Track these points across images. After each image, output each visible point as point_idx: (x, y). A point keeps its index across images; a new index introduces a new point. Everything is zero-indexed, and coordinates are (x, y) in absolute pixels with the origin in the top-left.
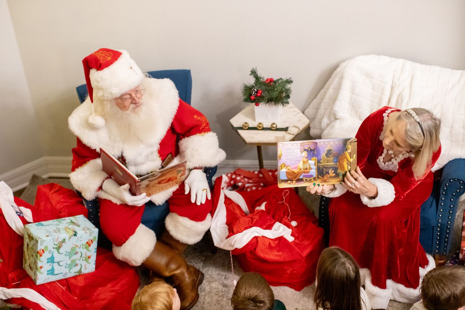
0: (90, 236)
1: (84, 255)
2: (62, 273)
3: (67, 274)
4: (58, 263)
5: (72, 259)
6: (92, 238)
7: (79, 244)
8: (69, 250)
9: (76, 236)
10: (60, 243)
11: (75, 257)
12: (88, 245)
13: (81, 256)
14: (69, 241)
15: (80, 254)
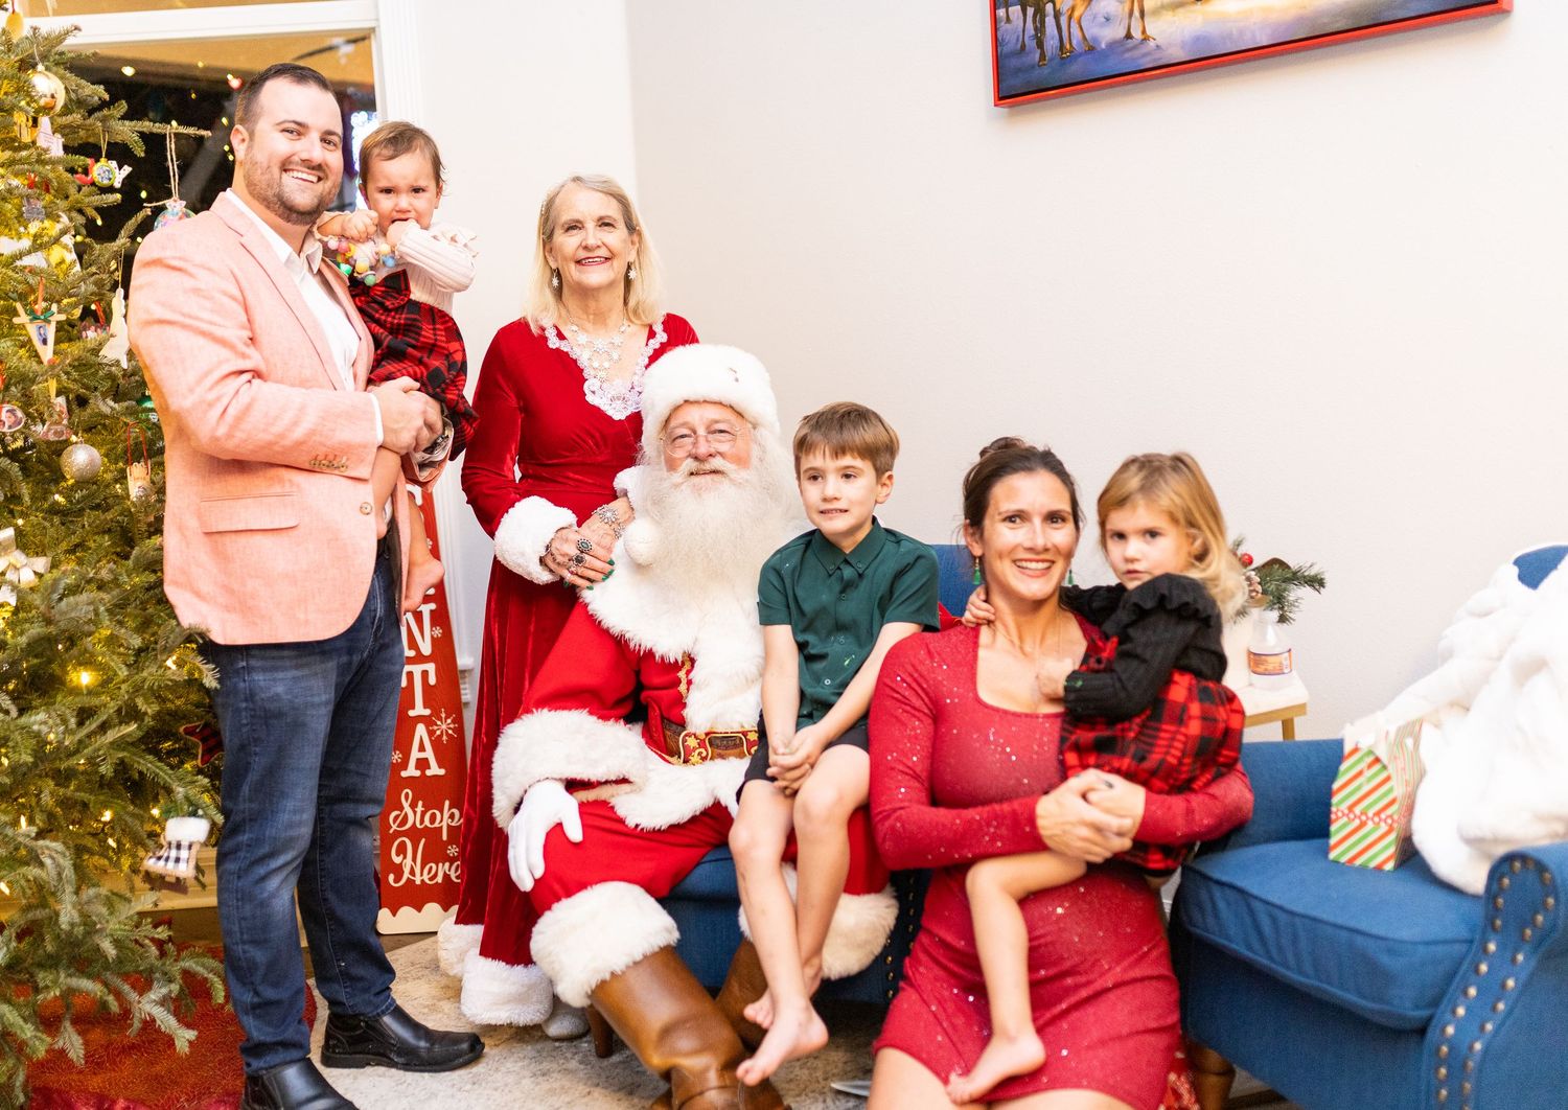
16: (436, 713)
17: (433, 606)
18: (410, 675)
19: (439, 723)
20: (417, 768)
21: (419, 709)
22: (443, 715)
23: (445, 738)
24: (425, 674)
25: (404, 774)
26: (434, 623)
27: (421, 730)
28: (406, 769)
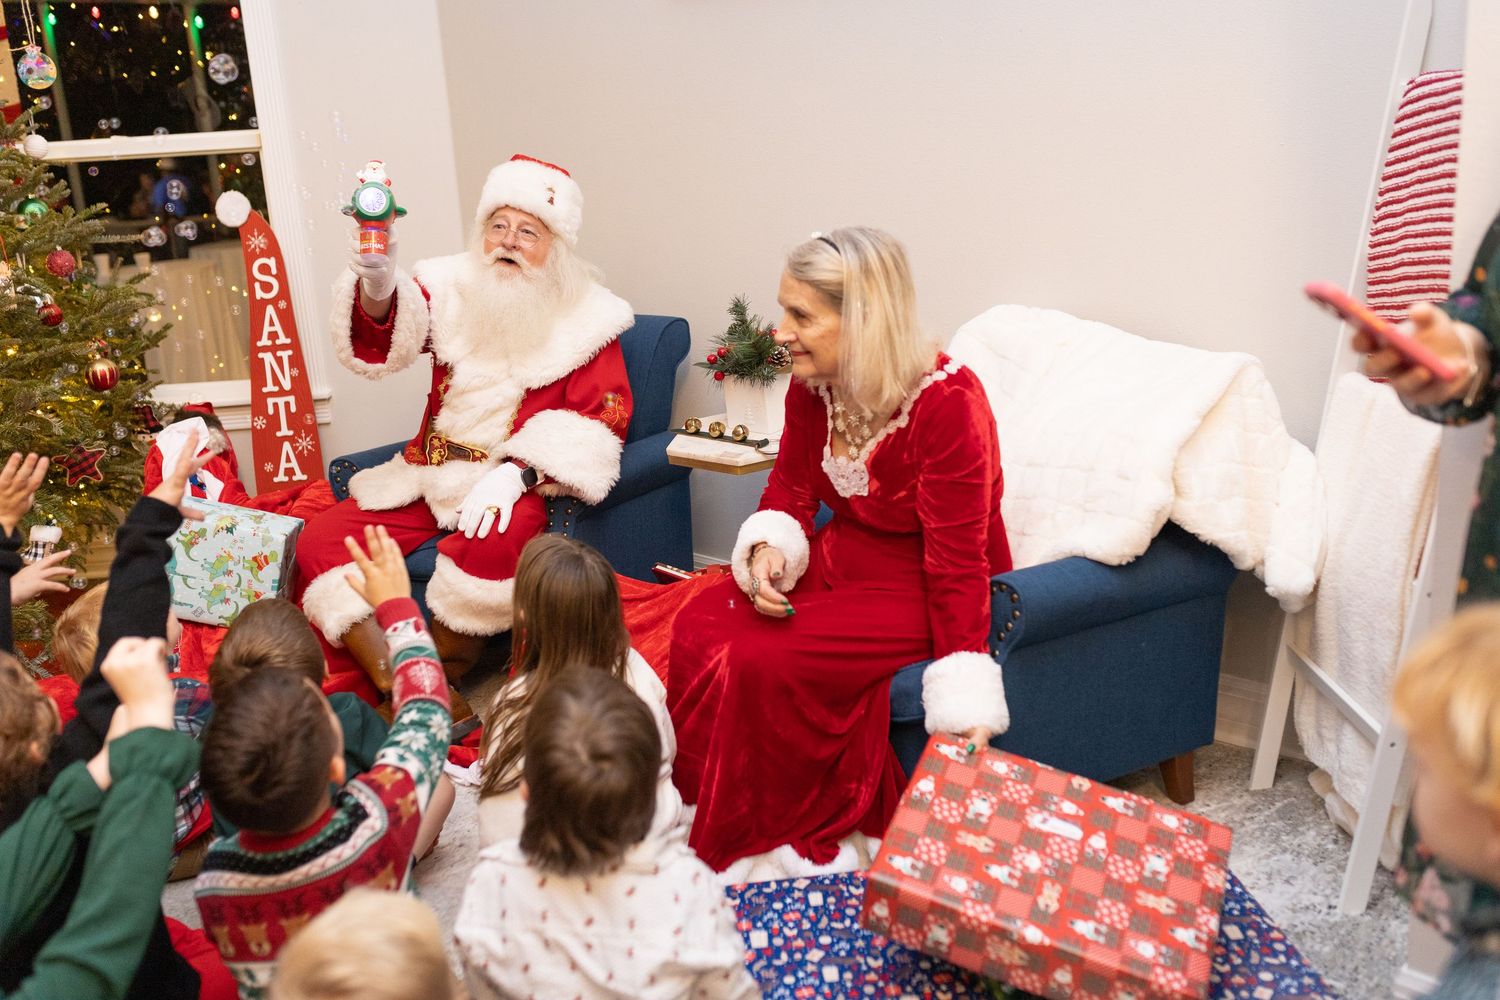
0: (263, 546)
1: (244, 584)
2: (192, 606)
3: (202, 612)
4: (185, 578)
5: (216, 581)
6: (267, 552)
7: (235, 554)
8: (212, 560)
9: (232, 532)
10: (193, 534)
11: (224, 581)
12: (255, 565)
13: (239, 585)
14: (215, 540)
15: (234, 580)
16: (297, 433)
17: (290, 352)
18: (276, 405)
19: (300, 441)
20: (285, 475)
21: (285, 431)
22: (303, 435)
23: (305, 452)
24: (287, 404)
25: (276, 480)
26: (291, 366)
27: (287, 446)
28: (277, 476)
